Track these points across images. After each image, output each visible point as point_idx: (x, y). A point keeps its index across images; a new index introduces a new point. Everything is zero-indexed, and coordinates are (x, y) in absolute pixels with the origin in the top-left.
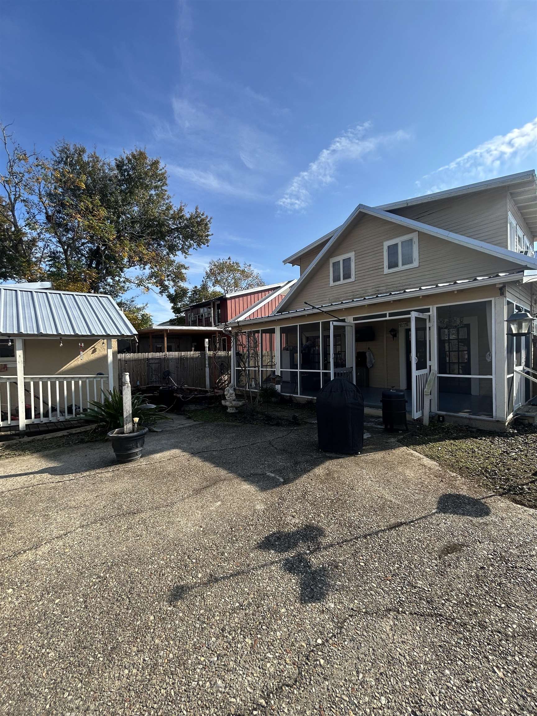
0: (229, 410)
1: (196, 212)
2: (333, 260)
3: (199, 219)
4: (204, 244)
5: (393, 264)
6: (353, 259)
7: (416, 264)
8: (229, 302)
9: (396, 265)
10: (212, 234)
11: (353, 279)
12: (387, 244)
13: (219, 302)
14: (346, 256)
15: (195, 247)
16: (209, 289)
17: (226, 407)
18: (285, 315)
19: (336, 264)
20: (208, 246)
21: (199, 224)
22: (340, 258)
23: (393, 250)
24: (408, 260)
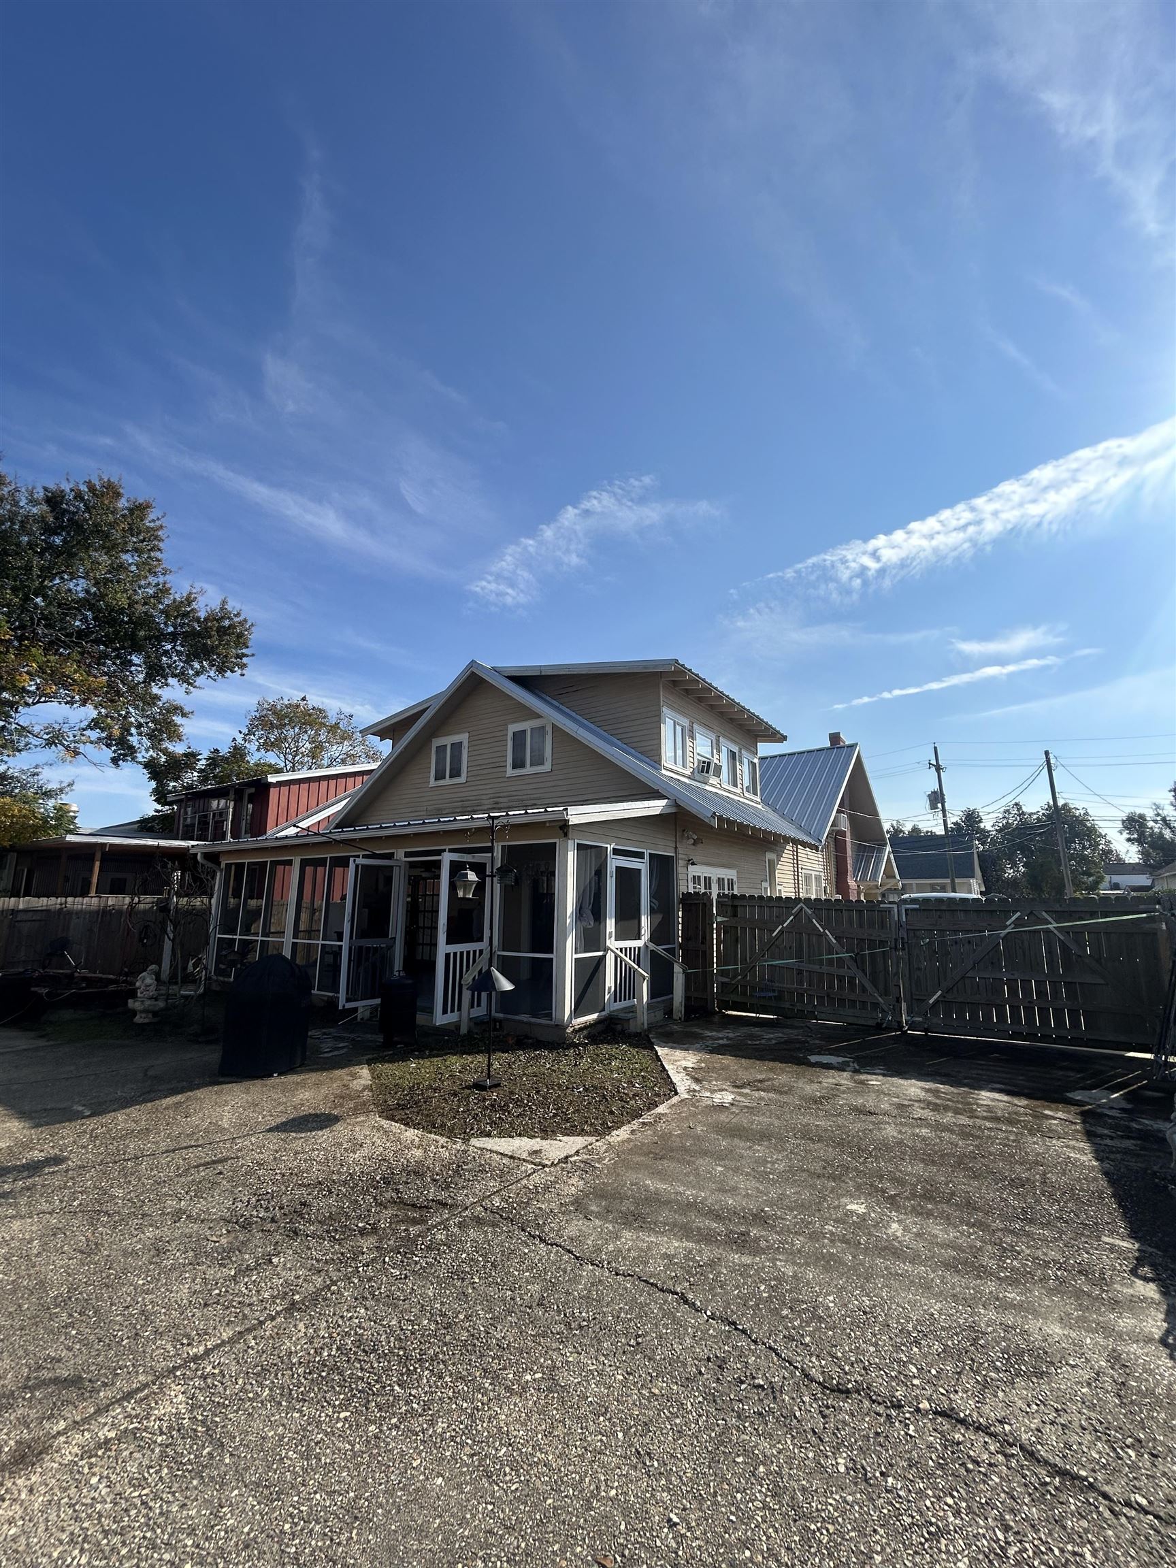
0: (138, 1019)
1: (222, 609)
2: (437, 742)
3: (227, 623)
4: (233, 671)
5: (518, 764)
6: (466, 744)
7: (547, 767)
8: (272, 790)
9: (523, 765)
10: (253, 655)
11: (463, 779)
12: (513, 728)
13: (252, 790)
14: (456, 738)
15: (212, 673)
16: (248, 758)
17: (134, 1013)
18: (348, 834)
19: (441, 750)
20: (242, 675)
21: (223, 631)
22: (448, 741)
23: (519, 737)
24: (538, 760)
